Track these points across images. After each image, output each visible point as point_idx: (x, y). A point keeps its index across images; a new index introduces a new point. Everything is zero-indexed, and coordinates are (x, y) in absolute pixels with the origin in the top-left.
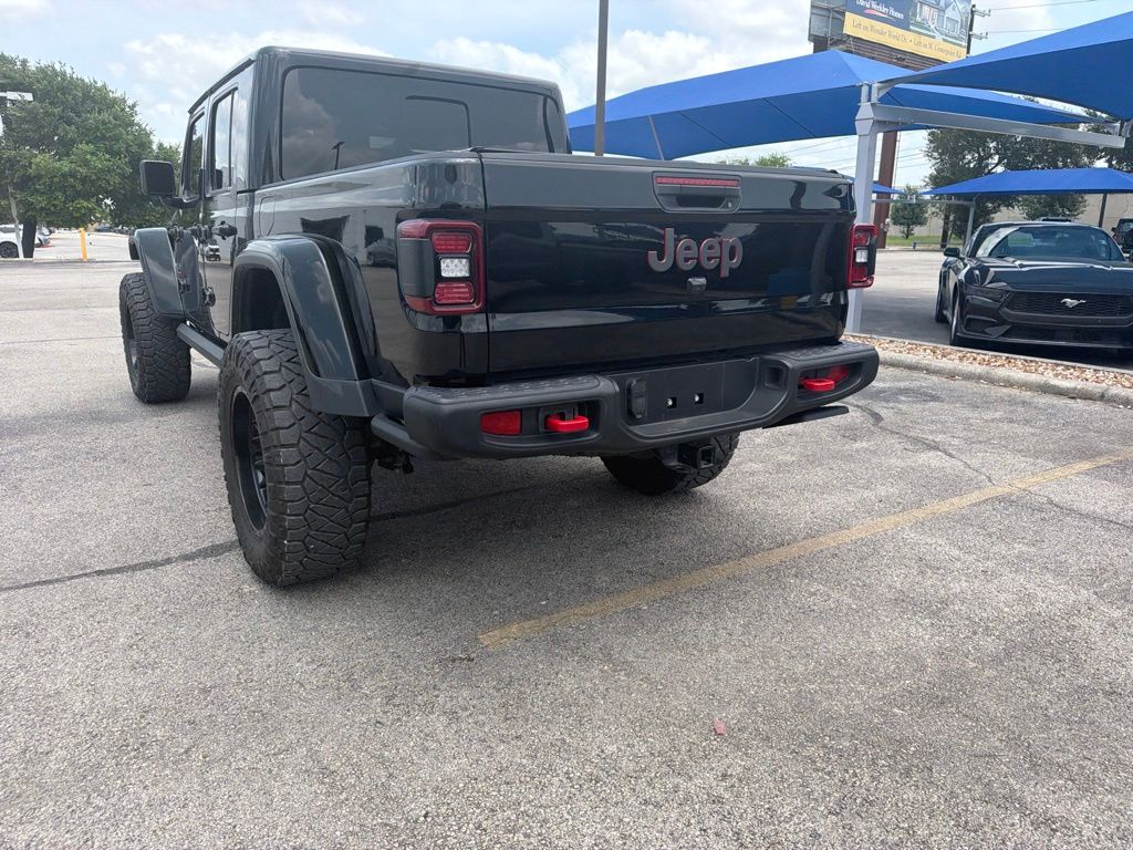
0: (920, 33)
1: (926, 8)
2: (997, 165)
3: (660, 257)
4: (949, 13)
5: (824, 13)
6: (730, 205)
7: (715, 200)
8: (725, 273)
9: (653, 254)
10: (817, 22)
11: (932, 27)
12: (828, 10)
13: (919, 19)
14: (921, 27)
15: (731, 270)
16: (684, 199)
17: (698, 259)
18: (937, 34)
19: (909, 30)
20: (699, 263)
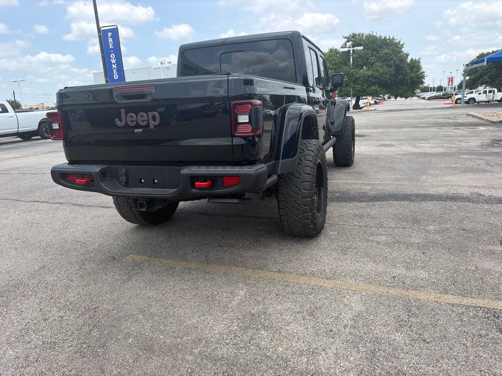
3: (120, 121)
6: (149, 98)
7: (143, 96)
8: (152, 127)
9: (117, 120)
15: (155, 126)
16: (127, 97)
17: (137, 121)
20: (137, 123)
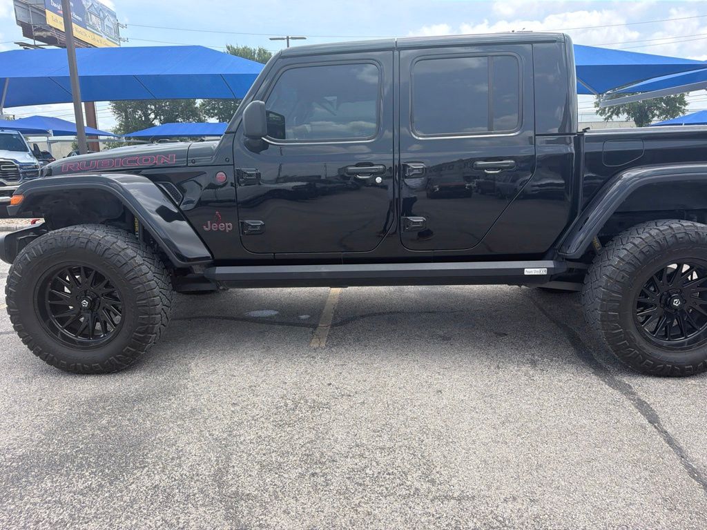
0: (93, 32)
1: (93, 16)
2: (154, 119)
4: (106, 22)
5: (24, 7)
10: (20, 12)
11: (99, 29)
12: (26, 4)
13: (91, 23)
14: (94, 29)
18: (102, 34)
19: (87, 29)
